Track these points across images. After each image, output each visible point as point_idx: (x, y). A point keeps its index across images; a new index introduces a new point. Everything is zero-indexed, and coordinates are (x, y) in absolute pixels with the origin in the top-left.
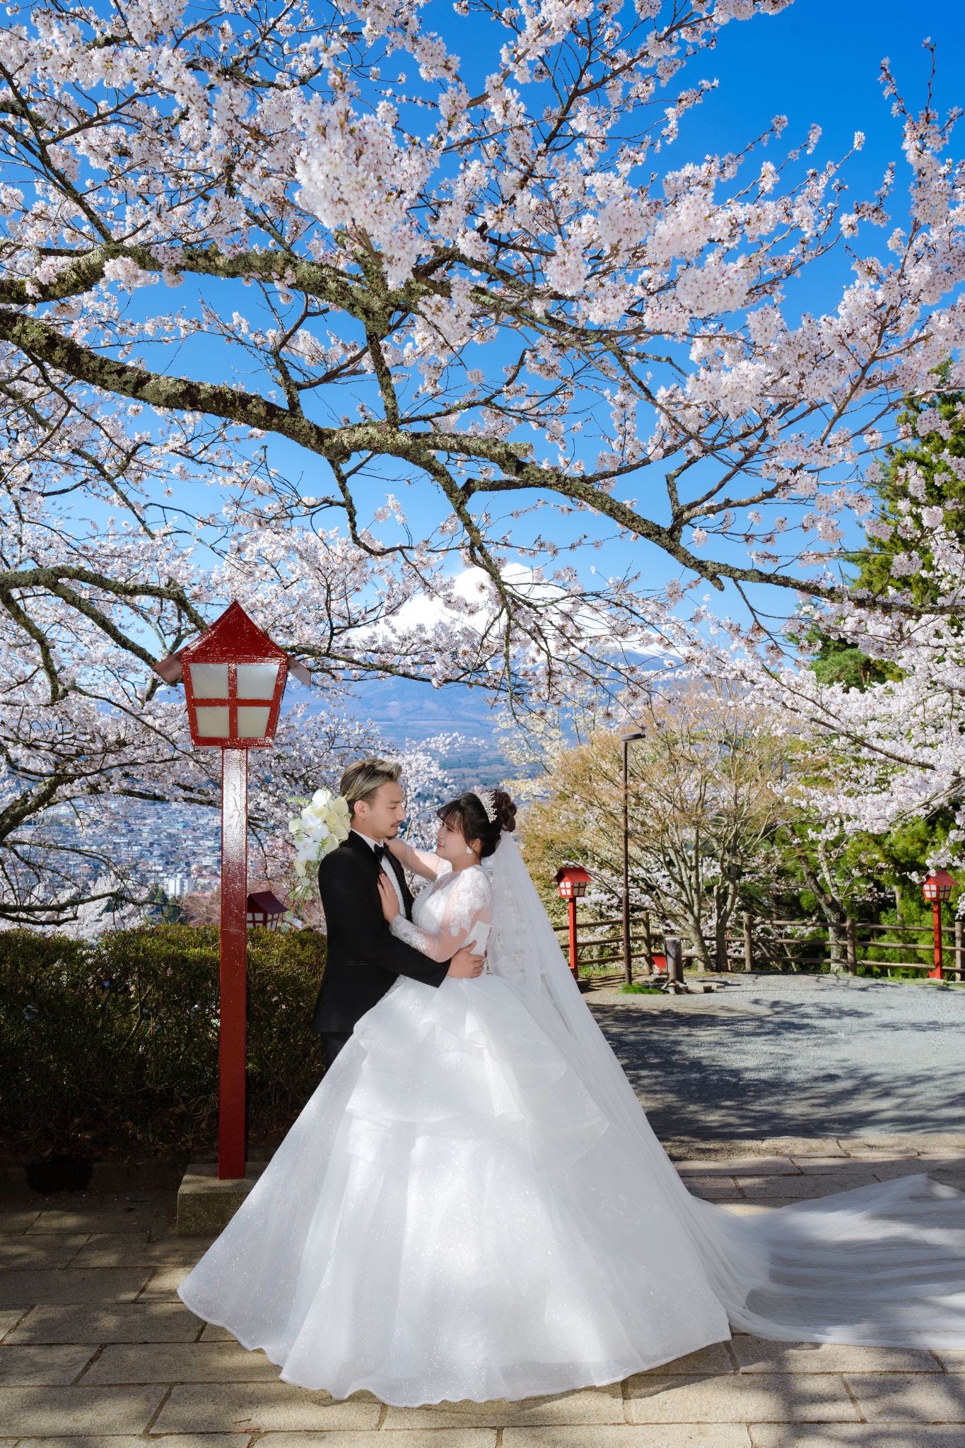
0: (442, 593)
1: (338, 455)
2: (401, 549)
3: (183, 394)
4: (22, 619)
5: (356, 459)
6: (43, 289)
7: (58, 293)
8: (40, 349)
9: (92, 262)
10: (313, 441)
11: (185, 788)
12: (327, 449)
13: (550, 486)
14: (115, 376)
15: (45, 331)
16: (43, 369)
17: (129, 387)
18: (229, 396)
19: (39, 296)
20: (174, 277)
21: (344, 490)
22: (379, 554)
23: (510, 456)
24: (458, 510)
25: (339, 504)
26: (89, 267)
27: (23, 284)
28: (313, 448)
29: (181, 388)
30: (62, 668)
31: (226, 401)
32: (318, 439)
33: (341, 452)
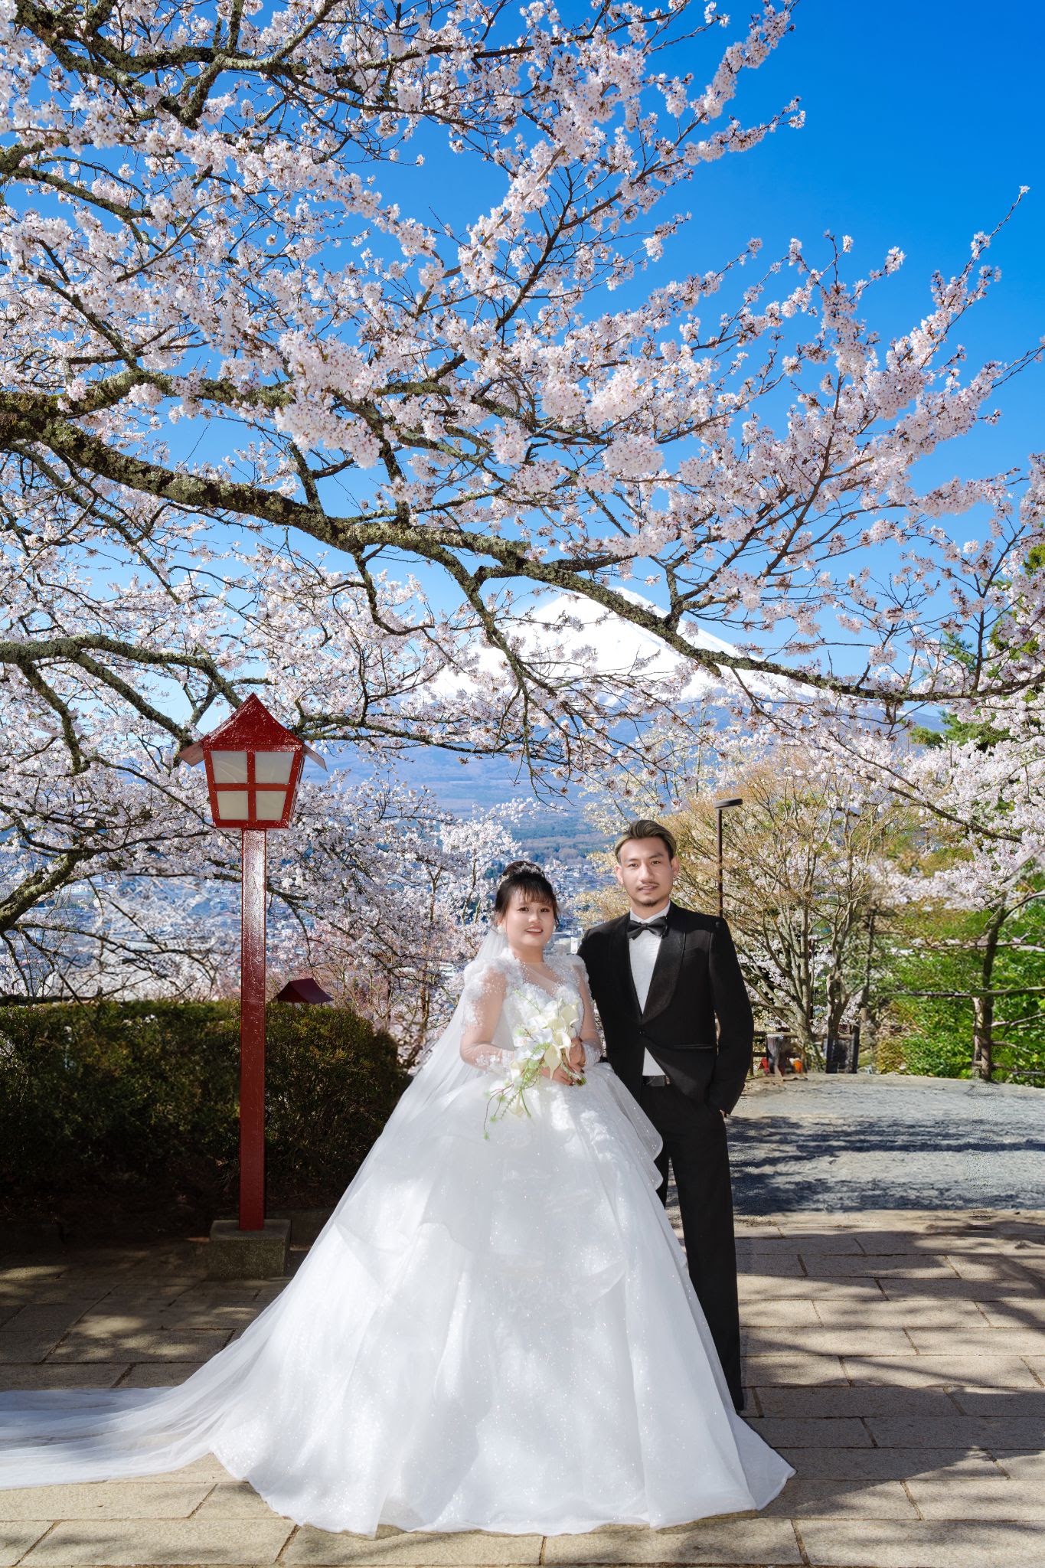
0: (466, 669)
1: (355, 547)
2: (422, 628)
3: (204, 493)
4: (43, 690)
5: (369, 550)
6: (74, 405)
7: (87, 407)
8: (69, 450)
9: (119, 383)
10: (328, 536)
11: (218, 864)
12: (342, 543)
13: (549, 581)
14: (140, 475)
15: (73, 433)
16: (70, 465)
17: (153, 486)
18: (248, 494)
19: (69, 411)
20: (193, 405)
21: (364, 573)
22: (400, 634)
23: (511, 553)
24: (471, 597)
25: (359, 585)
26: (116, 387)
27: (55, 399)
28: (328, 542)
29: (202, 487)
30: (83, 737)
31: (244, 498)
32: (333, 532)
33: (354, 546)
